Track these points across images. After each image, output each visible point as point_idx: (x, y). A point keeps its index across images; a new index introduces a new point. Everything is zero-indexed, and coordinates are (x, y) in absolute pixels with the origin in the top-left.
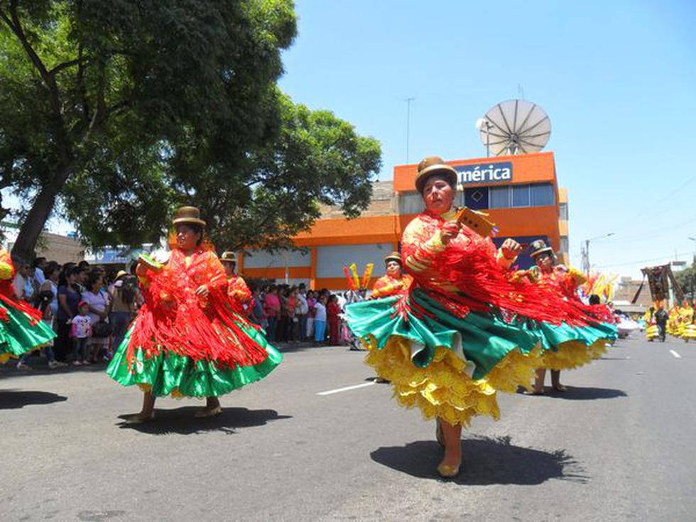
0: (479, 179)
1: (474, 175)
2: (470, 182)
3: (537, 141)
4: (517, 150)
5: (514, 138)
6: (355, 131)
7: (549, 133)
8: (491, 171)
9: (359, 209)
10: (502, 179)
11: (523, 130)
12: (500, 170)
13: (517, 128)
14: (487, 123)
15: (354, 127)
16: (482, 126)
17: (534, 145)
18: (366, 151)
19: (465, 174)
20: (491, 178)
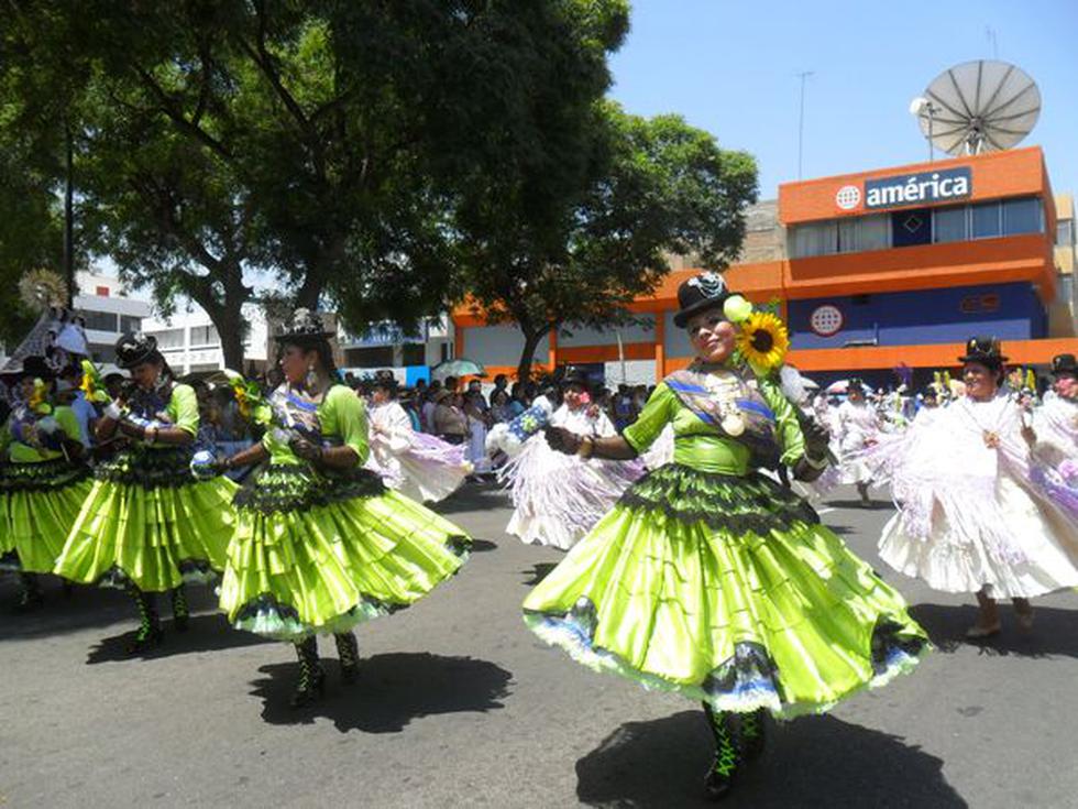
0: (915, 198)
1: (907, 192)
2: (901, 202)
3: (1015, 125)
4: (980, 142)
5: (976, 124)
6: (718, 145)
7: (1038, 109)
8: (935, 184)
9: (726, 259)
10: (954, 195)
11: (990, 111)
12: (950, 181)
13: (981, 108)
14: (929, 104)
15: (716, 140)
16: (921, 109)
17: (1010, 132)
18: (735, 174)
19: (892, 190)
20: (936, 195)
